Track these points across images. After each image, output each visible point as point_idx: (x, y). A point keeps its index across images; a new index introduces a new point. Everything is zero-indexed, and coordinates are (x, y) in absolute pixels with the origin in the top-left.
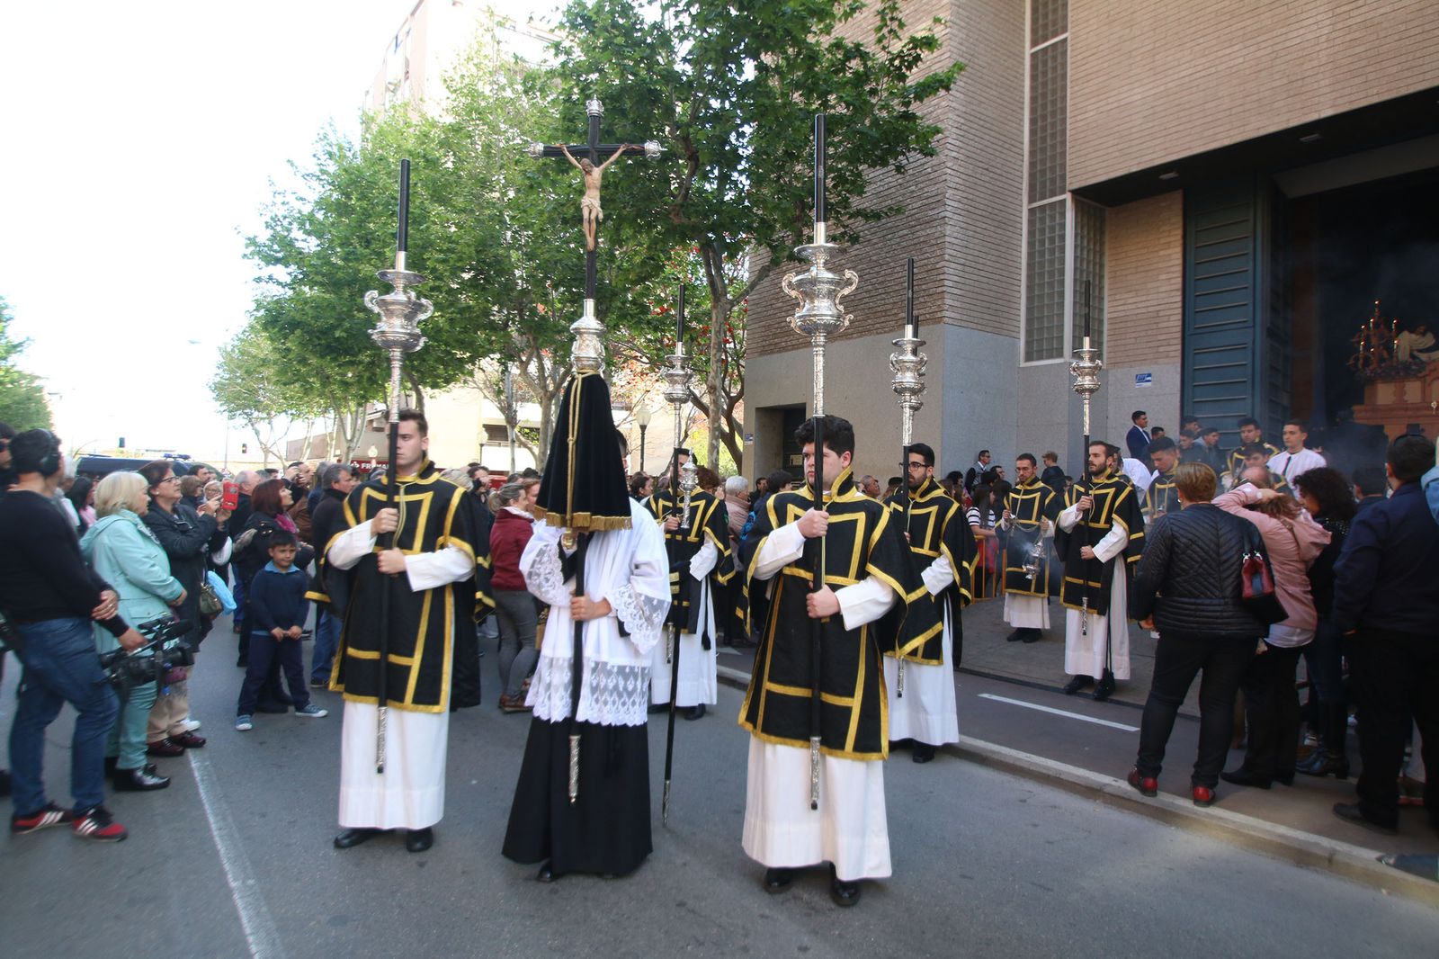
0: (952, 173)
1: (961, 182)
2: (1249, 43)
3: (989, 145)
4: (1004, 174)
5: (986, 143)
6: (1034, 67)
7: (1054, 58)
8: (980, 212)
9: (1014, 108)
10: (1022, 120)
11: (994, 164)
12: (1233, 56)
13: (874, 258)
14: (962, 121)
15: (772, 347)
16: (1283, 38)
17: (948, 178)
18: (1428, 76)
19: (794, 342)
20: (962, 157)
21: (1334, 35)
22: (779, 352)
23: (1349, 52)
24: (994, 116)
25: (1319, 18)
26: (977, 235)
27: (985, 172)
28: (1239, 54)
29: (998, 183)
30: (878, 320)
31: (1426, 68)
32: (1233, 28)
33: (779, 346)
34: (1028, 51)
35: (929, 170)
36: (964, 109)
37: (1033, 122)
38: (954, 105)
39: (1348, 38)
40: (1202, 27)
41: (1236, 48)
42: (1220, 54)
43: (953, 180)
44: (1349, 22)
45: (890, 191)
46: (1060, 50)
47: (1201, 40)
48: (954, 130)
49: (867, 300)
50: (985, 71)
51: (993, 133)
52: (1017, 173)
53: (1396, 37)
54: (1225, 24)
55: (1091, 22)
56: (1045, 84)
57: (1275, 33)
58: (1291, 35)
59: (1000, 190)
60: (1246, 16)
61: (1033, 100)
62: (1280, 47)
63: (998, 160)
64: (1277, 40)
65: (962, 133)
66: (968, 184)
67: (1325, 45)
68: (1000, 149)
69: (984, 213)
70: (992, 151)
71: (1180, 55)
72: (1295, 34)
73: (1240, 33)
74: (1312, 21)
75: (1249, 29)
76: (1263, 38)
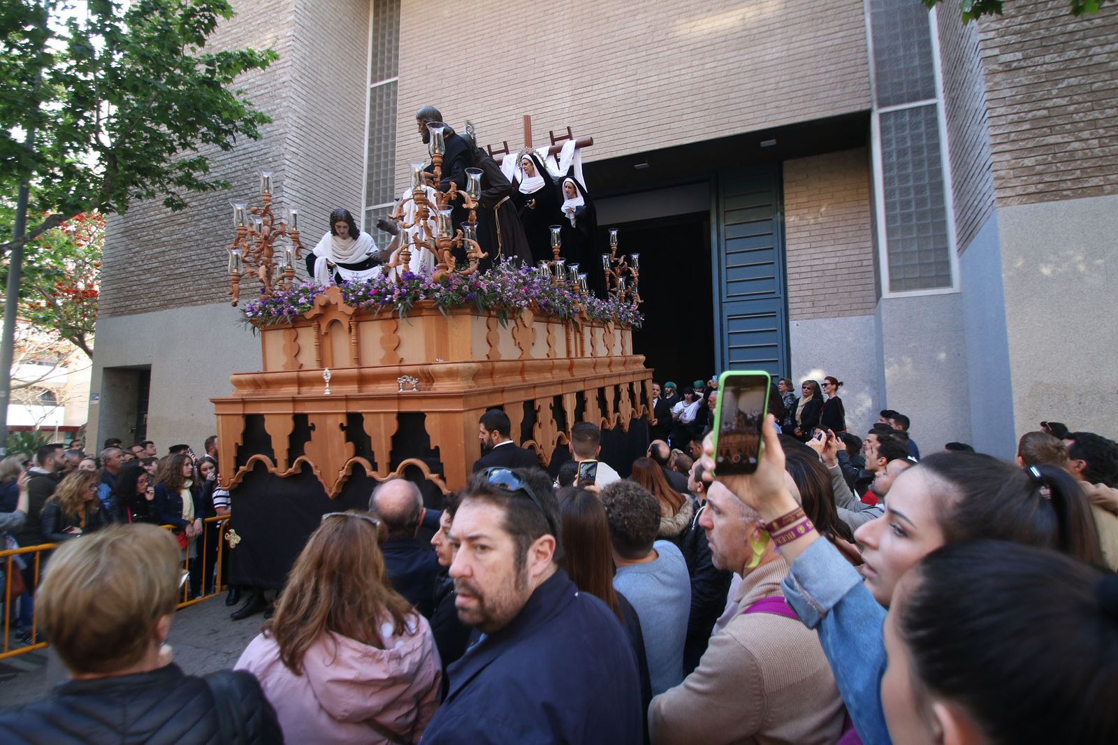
0: (291, 164)
1: (300, 174)
2: (519, 105)
3: (330, 150)
4: (345, 178)
5: (327, 148)
6: (373, 99)
7: (388, 95)
8: (320, 205)
9: (356, 128)
10: (362, 139)
11: (335, 167)
12: (509, 113)
13: (220, 232)
14: (303, 123)
15: (123, 309)
16: (541, 105)
17: (287, 168)
18: (629, 146)
19: (144, 306)
20: (301, 154)
21: (572, 109)
22: (130, 314)
23: (582, 122)
24: (336, 128)
25: (564, 95)
26: (315, 224)
27: (326, 172)
28: (513, 112)
29: (338, 184)
30: (221, 290)
31: (627, 140)
32: (510, 93)
33: (129, 308)
34: (369, 86)
35: (270, 159)
36: (305, 114)
37: (371, 142)
38: (294, 107)
39: (581, 112)
40: (489, 88)
41: (512, 108)
42: (501, 110)
43: (291, 171)
44: (583, 101)
45: (236, 174)
46: (392, 88)
47: (489, 98)
48: (294, 129)
49: (211, 270)
50: (327, 88)
51: (334, 142)
52: (358, 181)
53: (610, 116)
54: (505, 89)
55: (414, 71)
56: (381, 114)
57: (535, 101)
58: (546, 104)
59: (340, 190)
60: (518, 86)
61: (372, 124)
62: (539, 111)
63: (339, 165)
64: (537, 106)
65: (303, 134)
66: (307, 178)
67: (568, 115)
68: (341, 156)
69: (323, 206)
70: (332, 156)
71: (473, 107)
72: (549, 104)
73: (515, 97)
74: (559, 96)
75: (520, 95)
76: (528, 103)
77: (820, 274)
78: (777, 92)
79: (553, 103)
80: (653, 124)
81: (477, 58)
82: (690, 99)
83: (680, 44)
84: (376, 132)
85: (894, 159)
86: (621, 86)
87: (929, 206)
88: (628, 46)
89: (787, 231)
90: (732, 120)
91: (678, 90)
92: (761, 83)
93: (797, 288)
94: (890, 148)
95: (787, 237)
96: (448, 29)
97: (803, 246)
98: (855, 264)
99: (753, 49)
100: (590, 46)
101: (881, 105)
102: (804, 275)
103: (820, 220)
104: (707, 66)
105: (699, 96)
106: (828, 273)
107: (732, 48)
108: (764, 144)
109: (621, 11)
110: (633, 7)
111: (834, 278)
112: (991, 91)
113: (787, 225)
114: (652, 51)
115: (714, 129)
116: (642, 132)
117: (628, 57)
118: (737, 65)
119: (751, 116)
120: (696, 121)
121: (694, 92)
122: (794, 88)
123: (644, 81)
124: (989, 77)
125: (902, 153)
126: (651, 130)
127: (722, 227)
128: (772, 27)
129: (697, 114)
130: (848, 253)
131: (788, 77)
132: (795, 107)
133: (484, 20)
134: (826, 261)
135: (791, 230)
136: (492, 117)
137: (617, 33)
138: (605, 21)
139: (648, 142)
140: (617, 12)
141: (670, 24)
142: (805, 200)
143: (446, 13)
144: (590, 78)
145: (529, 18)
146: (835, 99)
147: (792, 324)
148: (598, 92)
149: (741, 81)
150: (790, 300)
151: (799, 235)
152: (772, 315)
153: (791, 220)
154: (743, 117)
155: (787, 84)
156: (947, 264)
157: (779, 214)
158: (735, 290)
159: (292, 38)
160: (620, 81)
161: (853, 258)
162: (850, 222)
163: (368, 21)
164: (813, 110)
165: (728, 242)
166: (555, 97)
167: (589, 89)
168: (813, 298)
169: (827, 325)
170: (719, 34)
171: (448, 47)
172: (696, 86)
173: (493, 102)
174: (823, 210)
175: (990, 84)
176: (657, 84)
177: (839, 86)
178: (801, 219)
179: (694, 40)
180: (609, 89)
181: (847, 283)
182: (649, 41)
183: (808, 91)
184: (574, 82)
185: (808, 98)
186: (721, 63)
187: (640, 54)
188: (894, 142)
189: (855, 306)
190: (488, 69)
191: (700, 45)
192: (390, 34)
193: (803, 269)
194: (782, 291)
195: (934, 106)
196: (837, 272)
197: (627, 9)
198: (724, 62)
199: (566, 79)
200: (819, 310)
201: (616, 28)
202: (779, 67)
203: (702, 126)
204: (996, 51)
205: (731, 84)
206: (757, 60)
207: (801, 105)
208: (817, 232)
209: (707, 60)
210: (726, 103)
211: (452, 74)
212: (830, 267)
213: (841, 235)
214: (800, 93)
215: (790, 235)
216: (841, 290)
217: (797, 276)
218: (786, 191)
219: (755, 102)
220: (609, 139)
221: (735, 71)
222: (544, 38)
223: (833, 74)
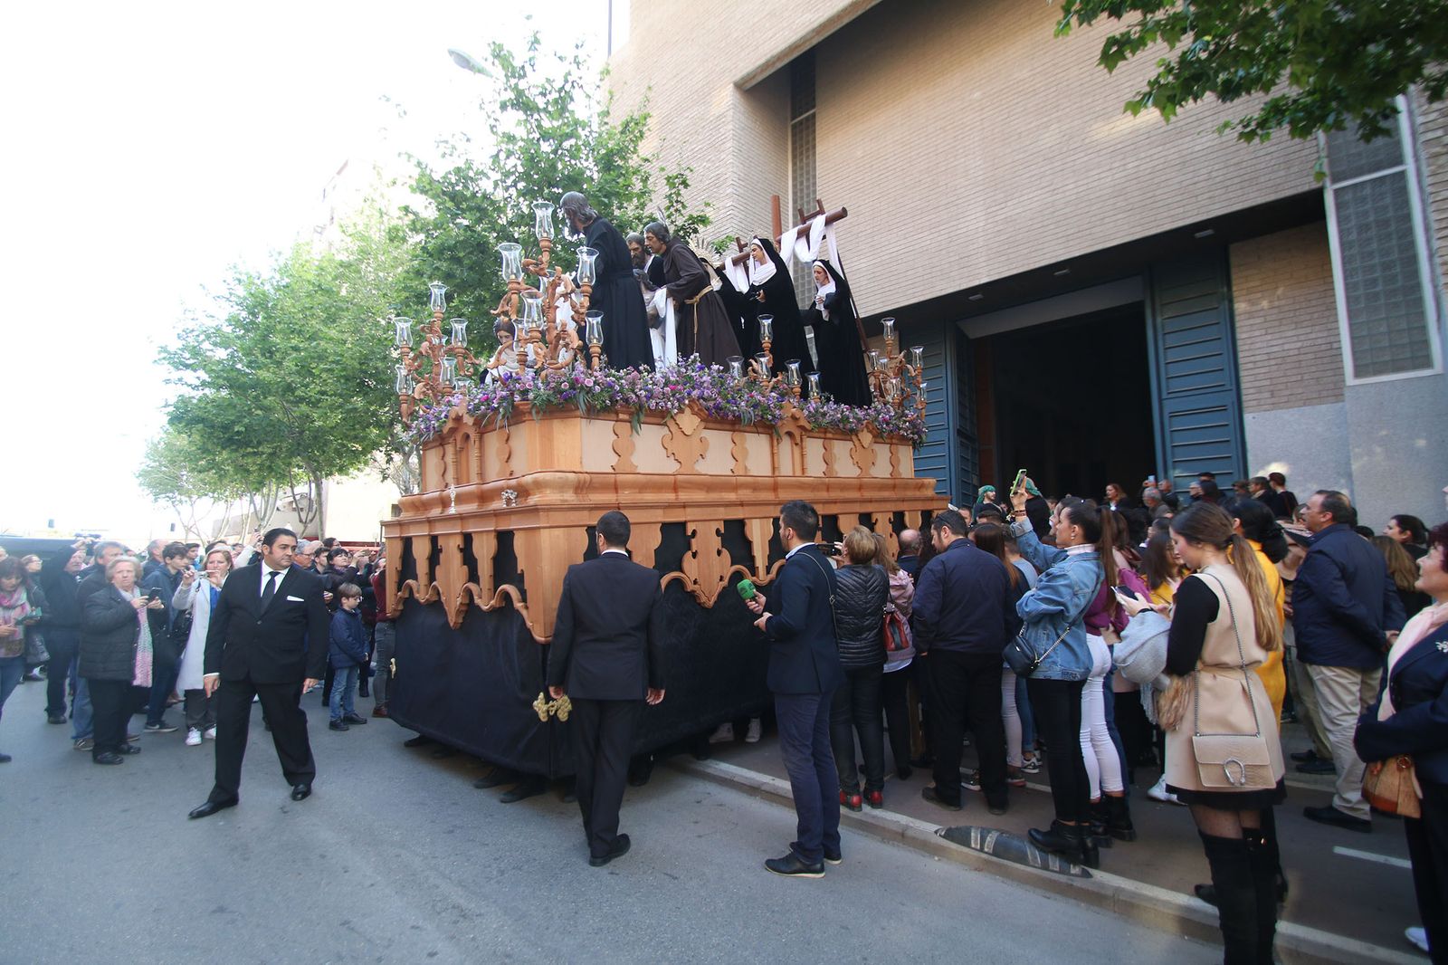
2: (933, 231)
12: (923, 239)
16: (955, 228)
18: (1048, 256)
21: (987, 227)
23: (997, 239)
25: (978, 215)
28: (927, 238)
31: (1045, 251)
32: (923, 220)
39: (997, 229)
40: (903, 218)
41: (926, 233)
42: (915, 237)
44: (997, 218)
47: (903, 228)
53: (1026, 229)
54: (918, 217)
57: (949, 225)
58: (960, 226)
60: (932, 212)
62: (953, 234)
64: (951, 229)
67: (982, 234)
71: (889, 237)
72: (962, 226)
73: (927, 223)
74: (973, 217)
75: (933, 221)
76: (942, 228)
77: (1279, 361)
78: (1210, 182)
79: (967, 224)
80: (1072, 231)
81: (890, 191)
82: (1112, 201)
83: (1098, 148)
84: (800, 271)
85: (1354, 236)
86: (1036, 199)
87: (1400, 284)
88: (1040, 159)
89: (1237, 318)
90: (1159, 217)
91: (1098, 194)
92: (1190, 175)
93: (1252, 378)
94: (1349, 225)
95: (1237, 325)
96: (862, 168)
97: (1257, 333)
98: (1323, 347)
99: (1180, 141)
100: (1002, 164)
101: (1334, 181)
102: (1260, 364)
103: (1276, 303)
104: (1130, 166)
105: (1121, 198)
106: (1289, 360)
107: (1155, 145)
108: (1198, 235)
109: (1032, 125)
110: (1045, 119)
111: (1297, 365)
112: (1434, 174)
113: (1237, 312)
114: (1069, 159)
115: (1139, 229)
116: (1060, 241)
117: (1043, 169)
118: (1162, 160)
119: (1181, 210)
120: (1119, 223)
121: (1115, 194)
122: (1229, 176)
123: (1061, 190)
124: (1431, 161)
125: (1363, 228)
126: (1070, 237)
127: (1159, 320)
128: (1201, 116)
129: (1119, 216)
130: (1313, 336)
131: (1222, 165)
132: (1231, 195)
133: (895, 155)
134: (1286, 347)
135: (1243, 317)
136: (908, 245)
137: (1031, 147)
138: (1016, 137)
139: (1068, 250)
140: (1029, 127)
141: (1088, 129)
142: (1258, 283)
143: (859, 153)
144: (1002, 195)
145: (939, 146)
146: (1279, 181)
147: (1248, 418)
148: (1012, 208)
149: (1168, 176)
150: (1244, 392)
151: (1251, 322)
152: (1223, 409)
153: (1240, 307)
154: (1172, 213)
155: (1221, 172)
156: (1425, 343)
157: (1226, 302)
158: (1176, 385)
159: (732, 207)
160: (1035, 194)
161: (1320, 341)
162: (1314, 303)
163: (787, 172)
164: (1252, 195)
165: (1167, 336)
166: (969, 218)
167: (1003, 206)
168: (1272, 388)
169: (1289, 415)
170: (1141, 132)
171: (862, 186)
172: (1117, 188)
173: (908, 230)
174: (1280, 292)
175: (1433, 168)
176: (1075, 191)
177: (1282, 166)
178: (1253, 304)
179: (1113, 143)
180: (1023, 204)
181: (1314, 369)
182: (1065, 149)
183: (1246, 177)
184: (988, 201)
185: (1246, 184)
186: (1144, 161)
187: (1056, 164)
188: (1353, 217)
189: (1325, 393)
190: (901, 200)
191: (1120, 146)
192: (808, 180)
193: (1258, 358)
194: (1234, 382)
195: (1402, 174)
196: (1302, 357)
197: (1038, 123)
198: (1148, 160)
199: (979, 199)
200: (1278, 398)
201: (1028, 143)
202: (1211, 156)
203: (1126, 227)
204: (1439, 133)
205: (1156, 181)
206: (1185, 153)
207: (1239, 193)
208: (1274, 317)
209: (1128, 160)
210: (1151, 200)
211: (868, 210)
212: (1291, 353)
213: (1303, 318)
214: (1236, 180)
215: (1240, 323)
216: (1306, 377)
217: (1251, 366)
218: (1234, 277)
219: (1185, 196)
220: (1026, 251)
221: (1161, 167)
222: (956, 163)
223: (1275, 155)
